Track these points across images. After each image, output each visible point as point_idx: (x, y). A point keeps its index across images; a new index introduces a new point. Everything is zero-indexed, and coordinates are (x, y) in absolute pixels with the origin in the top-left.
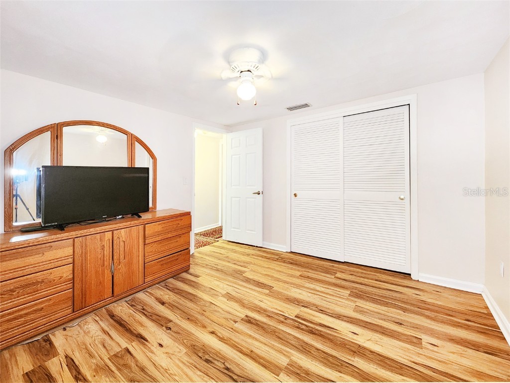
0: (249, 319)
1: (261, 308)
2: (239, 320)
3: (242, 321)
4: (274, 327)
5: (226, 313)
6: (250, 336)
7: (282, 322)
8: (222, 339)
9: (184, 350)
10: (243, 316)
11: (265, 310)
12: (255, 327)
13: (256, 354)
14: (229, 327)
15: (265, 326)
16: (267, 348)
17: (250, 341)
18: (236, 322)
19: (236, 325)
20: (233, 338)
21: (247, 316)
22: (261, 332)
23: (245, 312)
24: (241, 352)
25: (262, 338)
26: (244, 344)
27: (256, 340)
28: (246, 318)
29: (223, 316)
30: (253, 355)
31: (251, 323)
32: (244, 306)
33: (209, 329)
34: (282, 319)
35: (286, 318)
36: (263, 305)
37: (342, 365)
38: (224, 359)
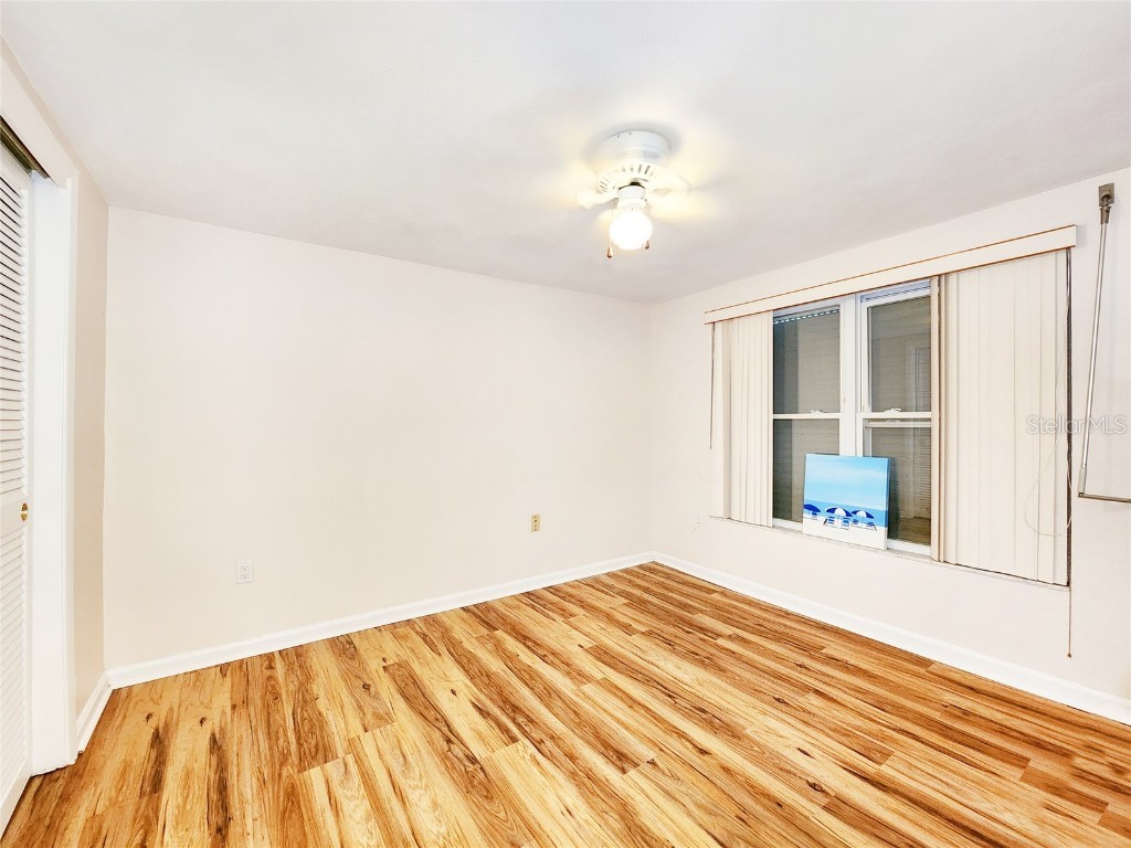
0: (619, 763)
1: (579, 785)
2: (645, 767)
3: (636, 761)
4: (575, 733)
5: (677, 796)
6: (627, 728)
7: (552, 738)
8: (682, 735)
9: (748, 731)
10: (632, 773)
11: (573, 775)
12: (612, 742)
13: (625, 702)
14: (667, 754)
15: (592, 740)
16: (605, 705)
17: (629, 721)
18: (652, 763)
19: (651, 754)
20: (660, 733)
21: (624, 771)
22: (604, 731)
23: (624, 786)
24: (647, 709)
25: (607, 719)
26: (642, 720)
27: (618, 721)
28: (625, 766)
29: (683, 789)
30: (630, 702)
31: (617, 752)
32: (624, 805)
33: (714, 762)
34: (549, 744)
35: (538, 744)
36: (571, 795)
37: (519, 671)
38: (676, 707)
